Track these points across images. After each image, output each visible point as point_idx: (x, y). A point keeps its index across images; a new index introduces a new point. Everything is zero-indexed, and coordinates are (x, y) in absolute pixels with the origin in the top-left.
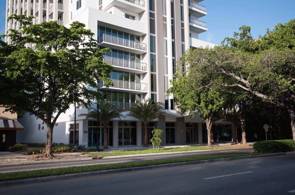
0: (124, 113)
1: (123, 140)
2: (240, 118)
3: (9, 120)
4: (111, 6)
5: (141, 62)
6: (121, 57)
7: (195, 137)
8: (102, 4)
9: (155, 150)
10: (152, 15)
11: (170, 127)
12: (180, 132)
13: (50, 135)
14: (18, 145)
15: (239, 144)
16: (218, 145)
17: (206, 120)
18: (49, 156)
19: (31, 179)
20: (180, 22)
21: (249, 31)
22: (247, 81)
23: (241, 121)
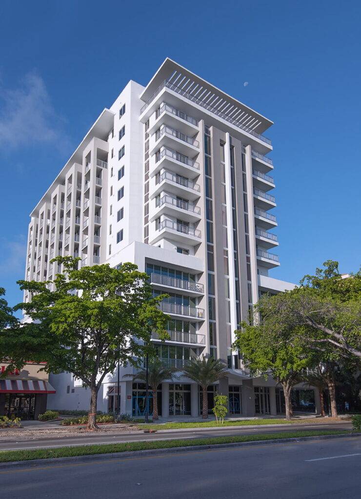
0: (178, 374)
1: (175, 408)
2: (327, 381)
3: (39, 381)
4: (160, 238)
5: (196, 307)
6: (172, 302)
7: (266, 407)
8: (148, 235)
9: (219, 423)
10: (210, 248)
11: (233, 393)
12: (248, 399)
13: (94, 400)
14: (49, 413)
15: (326, 417)
16: (298, 418)
17: (283, 384)
18: (93, 427)
19: (108, 454)
20: (245, 255)
21: (337, 267)
22: (341, 335)
23: (329, 385)
